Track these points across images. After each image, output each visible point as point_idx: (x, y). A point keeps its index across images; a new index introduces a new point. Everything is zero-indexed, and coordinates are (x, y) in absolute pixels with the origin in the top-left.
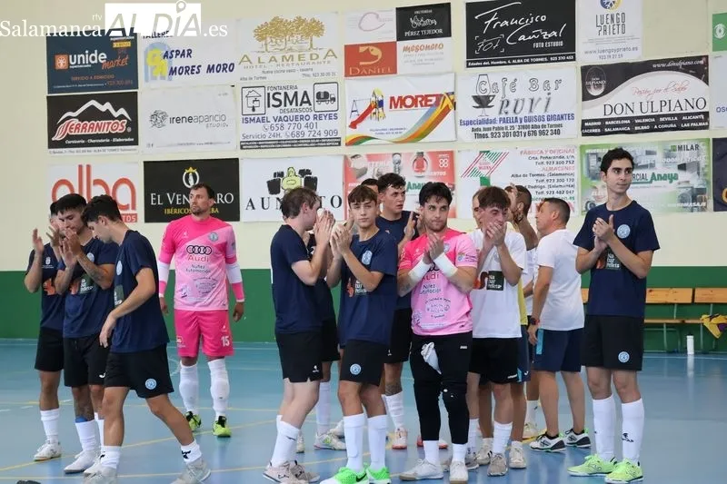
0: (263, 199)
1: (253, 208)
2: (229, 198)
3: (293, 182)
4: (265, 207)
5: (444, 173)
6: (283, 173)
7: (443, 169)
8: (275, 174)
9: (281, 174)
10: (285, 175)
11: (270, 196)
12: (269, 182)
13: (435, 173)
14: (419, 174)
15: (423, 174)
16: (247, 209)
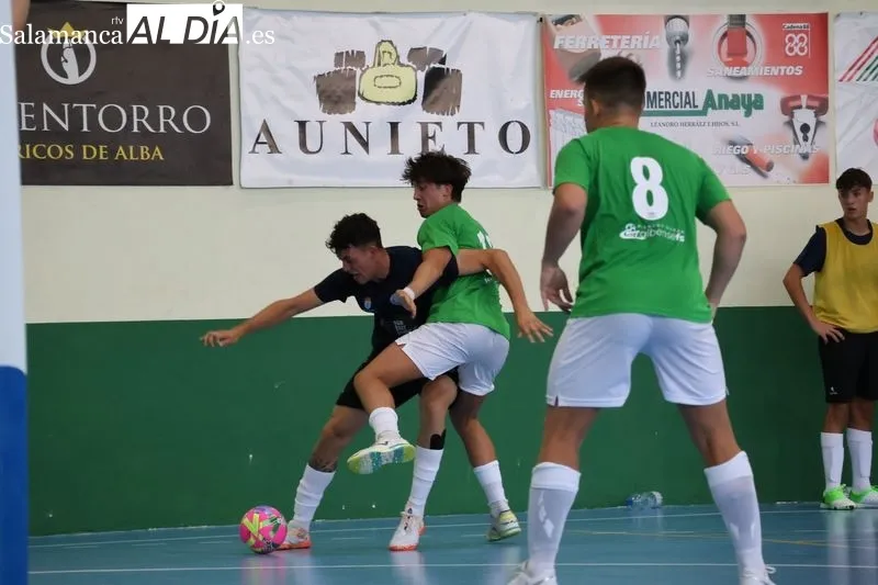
0: (302, 124)
1: (274, 149)
2: (197, 119)
3: (395, 82)
4: (312, 144)
5: (798, 71)
6: (361, 55)
7: (795, 60)
8: (339, 55)
9: (357, 58)
10: (369, 60)
11: (325, 116)
12: (319, 78)
13: (775, 71)
14: (734, 71)
15: (744, 71)
16: (253, 151)
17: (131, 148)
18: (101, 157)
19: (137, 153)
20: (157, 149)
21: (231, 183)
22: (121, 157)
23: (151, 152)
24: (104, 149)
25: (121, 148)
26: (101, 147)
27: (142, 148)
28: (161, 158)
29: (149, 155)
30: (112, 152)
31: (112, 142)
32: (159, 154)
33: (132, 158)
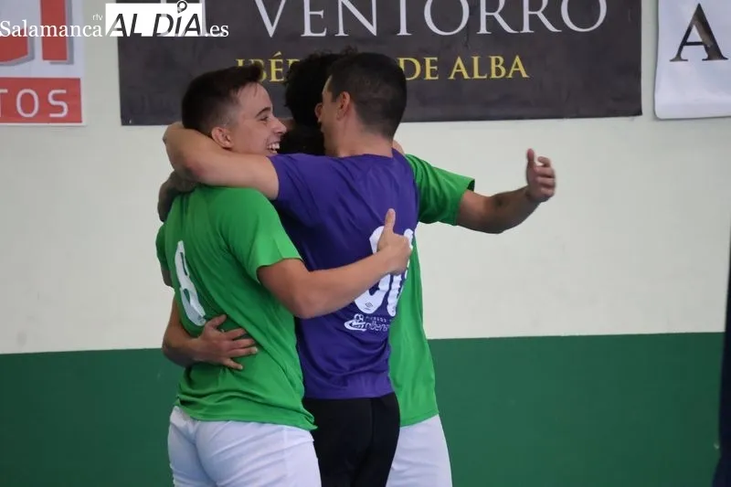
1: (714, 52)
2: (584, 8)
16: (678, 58)
17: (476, 59)
18: (428, 77)
19: (485, 67)
20: (517, 59)
21: (639, 113)
22: (459, 75)
23: (508, 65)
24: (433, 63)
25: (459, 61)
26: (428, 60)
27: (493, 59)
28: (524, 75)
29: (503, 70)
30: (444, 66)
31: (445, 52)
32: (521, 68)
33: (476, 76)
